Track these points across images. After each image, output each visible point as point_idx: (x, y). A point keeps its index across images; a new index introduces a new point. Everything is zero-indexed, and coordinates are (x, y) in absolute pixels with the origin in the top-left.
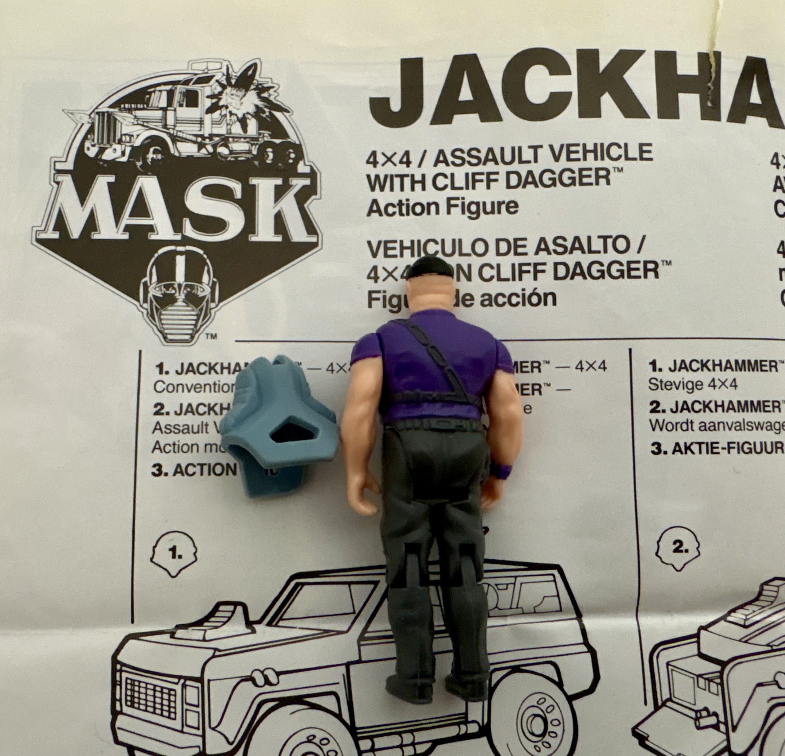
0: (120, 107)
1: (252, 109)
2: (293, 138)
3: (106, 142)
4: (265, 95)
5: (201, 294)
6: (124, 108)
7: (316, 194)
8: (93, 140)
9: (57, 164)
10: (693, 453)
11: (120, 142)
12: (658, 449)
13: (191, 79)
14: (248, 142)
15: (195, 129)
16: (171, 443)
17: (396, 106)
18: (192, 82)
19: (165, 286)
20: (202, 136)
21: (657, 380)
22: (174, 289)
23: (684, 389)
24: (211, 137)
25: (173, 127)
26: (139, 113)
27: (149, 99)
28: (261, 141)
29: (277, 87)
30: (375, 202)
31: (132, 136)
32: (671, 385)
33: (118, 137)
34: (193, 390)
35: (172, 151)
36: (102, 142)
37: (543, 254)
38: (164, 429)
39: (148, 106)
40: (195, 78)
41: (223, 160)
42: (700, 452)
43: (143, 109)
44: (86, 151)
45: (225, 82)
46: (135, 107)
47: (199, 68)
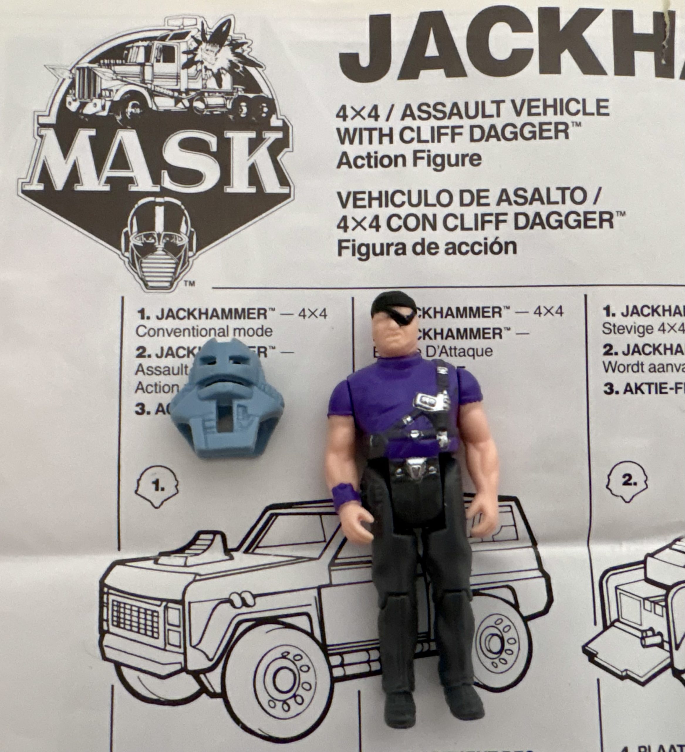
0: (100, 63)
1: (226, 65)
2: (266, 92)
3: (87, 97)
4: (239, 50)
5: (179, 243)
6: (104, 63)
7: (288, 146)
8: (74, 95)
9: (40, 118)
10: (643, 393)
11: (100, 96)
12: (610, 389)
13: (168, 35)
14: (223, 97)
15: (171, 84)
16: (153, 384)
17: (365, 61)
18: (169, 38)
19: (145, 236)
20: (179, 91)
21: (610, 324)
22: (154, 238)
23: (635, 332)
24: (187, 91)
25: (150, 82)
26: (118, 69)
27: (127, 55)
28: (235, 95)
29: (250, 42)
30: (345, 154)
31: (112, 90)
32: (624, 329)
33: (98, 91)
34: (172, 335)
35: (150, 106)
36: (83, 97)
37: (504, 204)
38: (146, 371)
39: (126, 62)
40: (171, 34)
41: (198, 113)
42: (650, 392)
43: (122, 64)
44: (68, 106)
45: (200, 38)
46: (114, 62)
47: (175, 24)
